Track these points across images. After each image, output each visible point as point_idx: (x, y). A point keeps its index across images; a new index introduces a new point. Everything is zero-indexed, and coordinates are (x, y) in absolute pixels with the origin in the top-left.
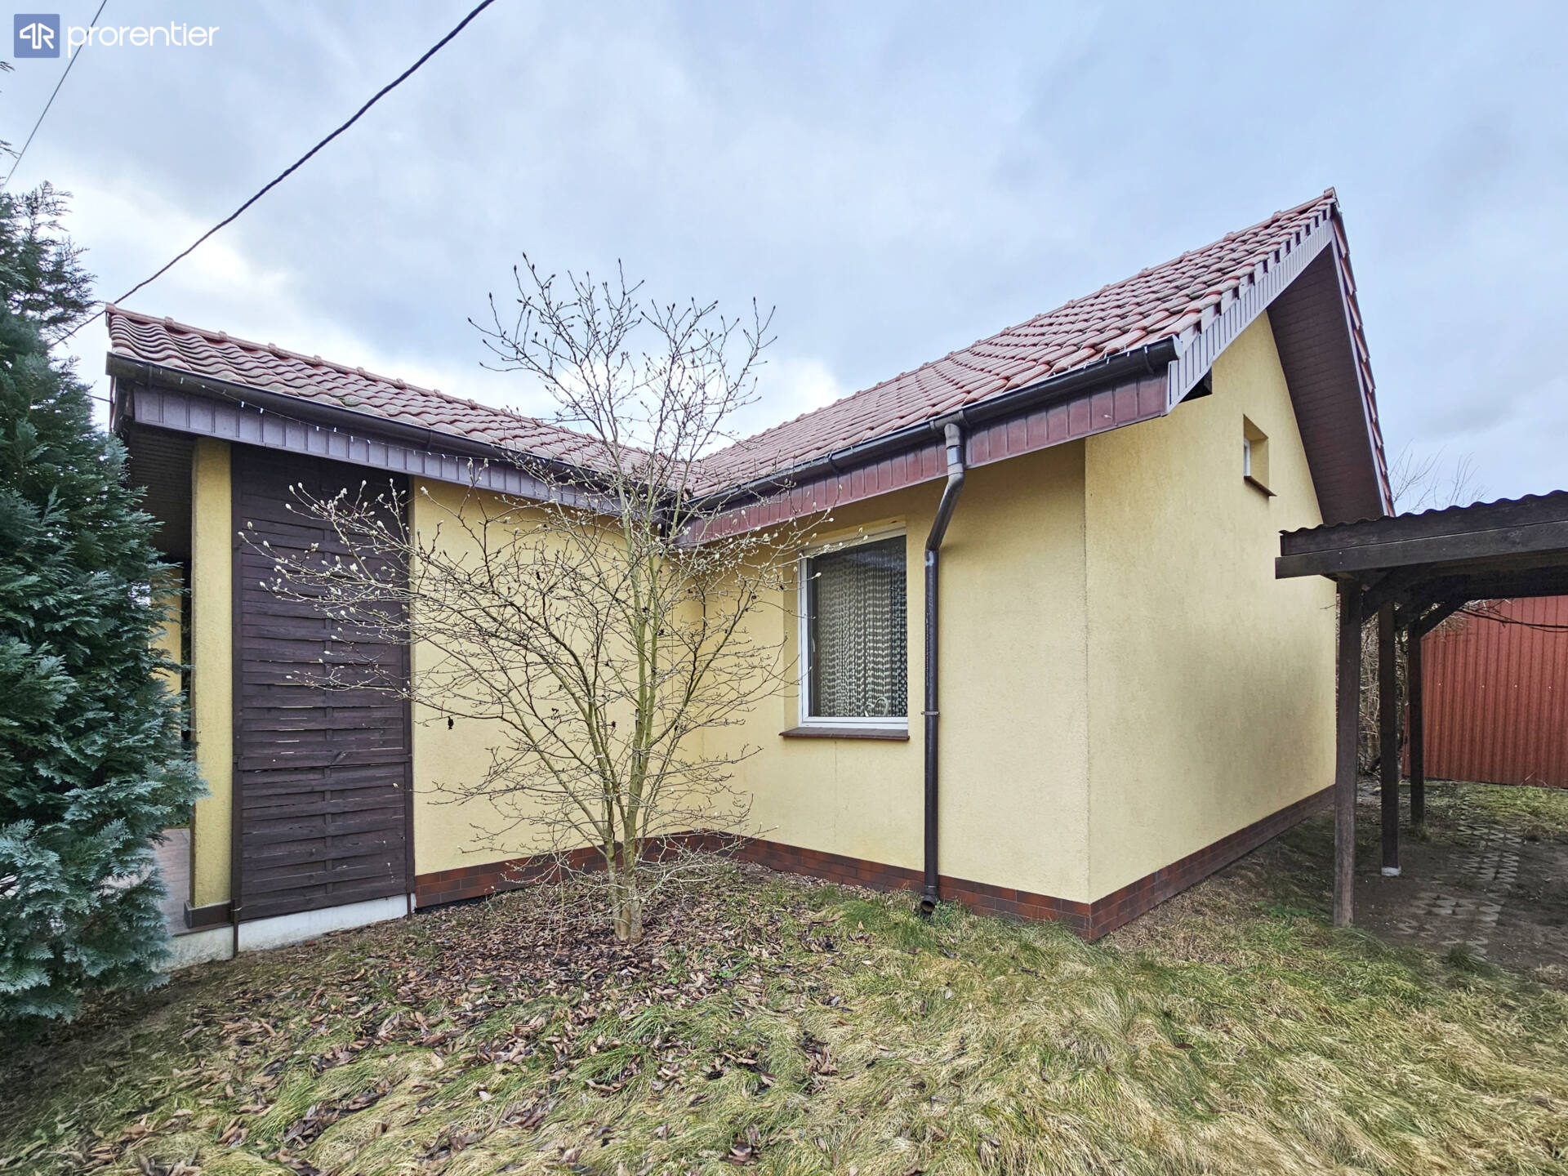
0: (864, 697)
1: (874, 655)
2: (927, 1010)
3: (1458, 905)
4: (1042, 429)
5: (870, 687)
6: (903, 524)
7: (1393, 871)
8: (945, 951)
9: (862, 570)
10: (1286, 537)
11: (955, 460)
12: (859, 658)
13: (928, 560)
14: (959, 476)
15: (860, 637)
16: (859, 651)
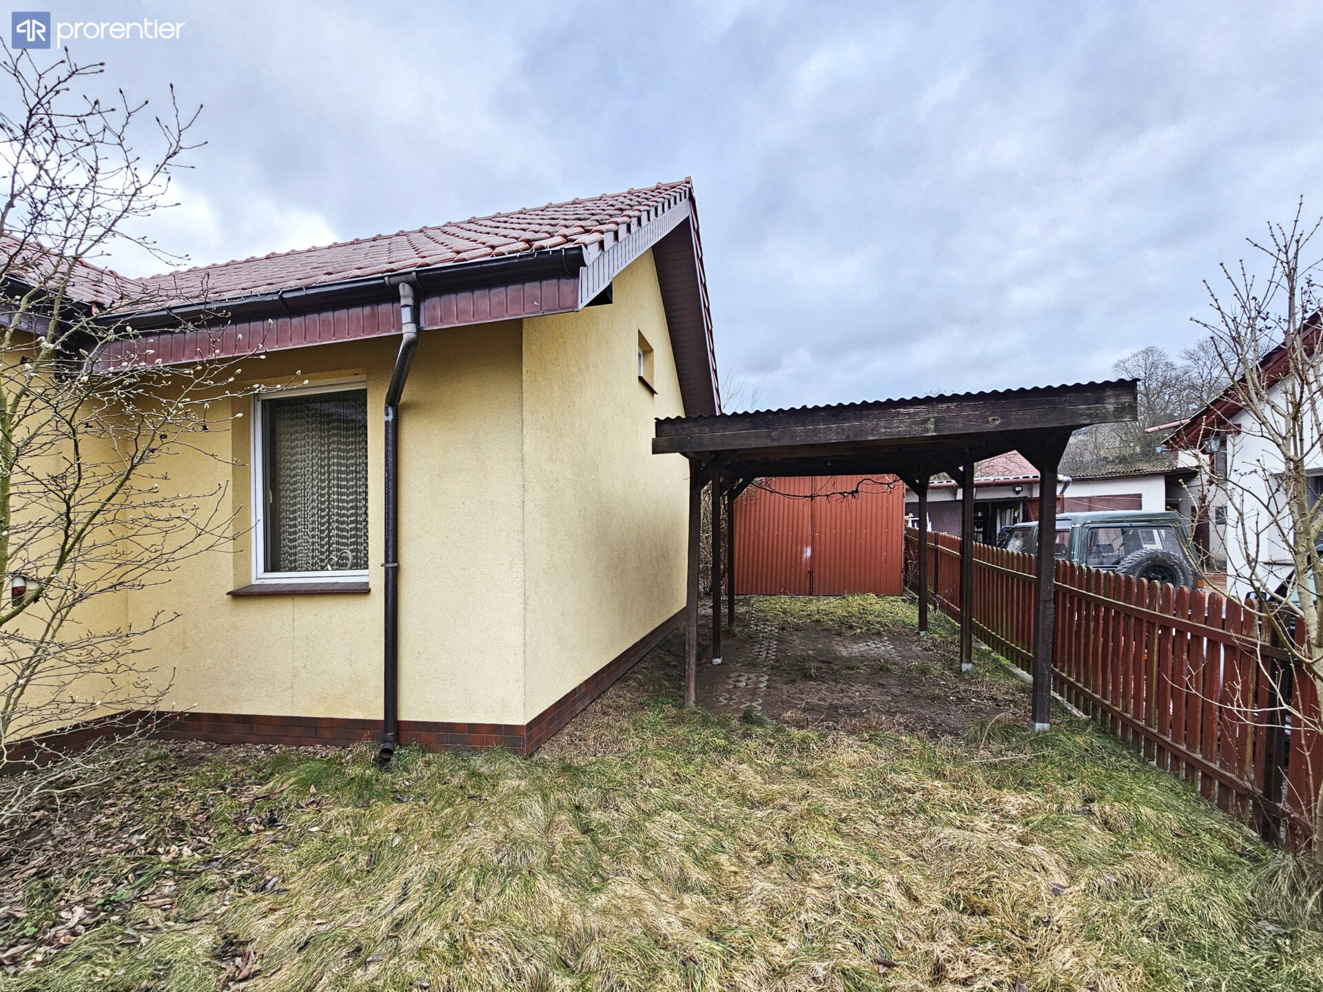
0: (328, 550)
1: (338, 507)
2: (373, 862)
3: (749, 679)
4: (485, 305)
5: (334, 539)
6: (364, 377)
7: (718, 661)
8: (398, 797)
9: (325, 420)
10: (659, 423)
11: (409, 320)
12: (323, 510)
13: (387, 415)
14: (413, 335)
15: (323, 489)
16: (323, 503)
